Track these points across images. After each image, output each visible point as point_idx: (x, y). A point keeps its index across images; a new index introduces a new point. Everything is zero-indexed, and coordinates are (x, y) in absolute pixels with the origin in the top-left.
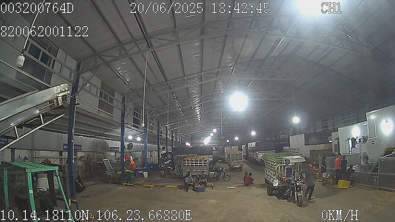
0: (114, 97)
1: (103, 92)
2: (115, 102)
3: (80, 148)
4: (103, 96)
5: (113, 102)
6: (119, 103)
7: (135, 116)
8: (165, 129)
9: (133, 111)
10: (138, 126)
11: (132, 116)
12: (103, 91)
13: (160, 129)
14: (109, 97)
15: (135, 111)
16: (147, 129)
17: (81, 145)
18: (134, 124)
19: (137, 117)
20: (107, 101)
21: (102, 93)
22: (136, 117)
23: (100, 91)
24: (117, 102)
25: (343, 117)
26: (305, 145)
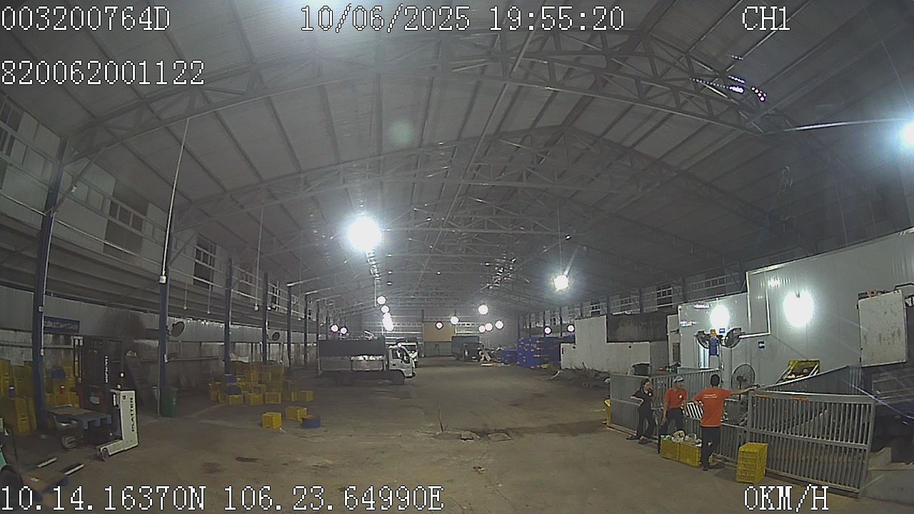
0: (145, 215)
1: (118, 205)
2: (148, 228)
3: (77, 328)
4: (118, 211)
5: (141, 227)
6: (157, 230)
7: (199, 260)
8: (287, 293)
9: (194, 248)
10: (209, 283)
11: (192, 258)
12: (118, 202)
13: (269, 292)
14: (132, 215)
15: (200, 249)
16: (232, 290)
17: (79, 322)
18: (196, 278)
19: (207, 263)
20: (128, 224)
21: (117, 208)
22: (203, 261)
23: (112, 203)
24: (152, 226)
25: (706, 279)
26: (607, 342)
